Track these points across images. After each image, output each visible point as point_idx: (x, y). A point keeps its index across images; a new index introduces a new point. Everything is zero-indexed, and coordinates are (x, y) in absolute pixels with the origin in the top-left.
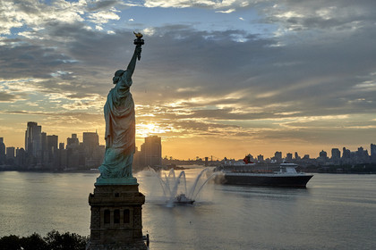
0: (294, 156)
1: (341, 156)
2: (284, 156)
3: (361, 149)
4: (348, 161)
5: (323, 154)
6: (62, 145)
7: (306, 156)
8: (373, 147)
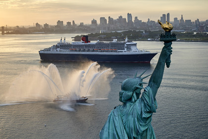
0: (72, 24)
1: (108, 22)
3: (121, 17)
4: (112, 26)
5: (94, 22)
7: (82, 24)
8: (129, 15)
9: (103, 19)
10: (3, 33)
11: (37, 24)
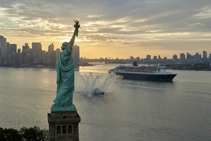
0: (158, 58)
1: (186, 57)
2: (152, 58)
3: (197, 54)
4: (189, 61)
5: (175, 57)
6: (19, 50)
7: (165, 58)
8: (205, 53)
9: (182, 55)
10: (106, 63)
11: (132, 57)
